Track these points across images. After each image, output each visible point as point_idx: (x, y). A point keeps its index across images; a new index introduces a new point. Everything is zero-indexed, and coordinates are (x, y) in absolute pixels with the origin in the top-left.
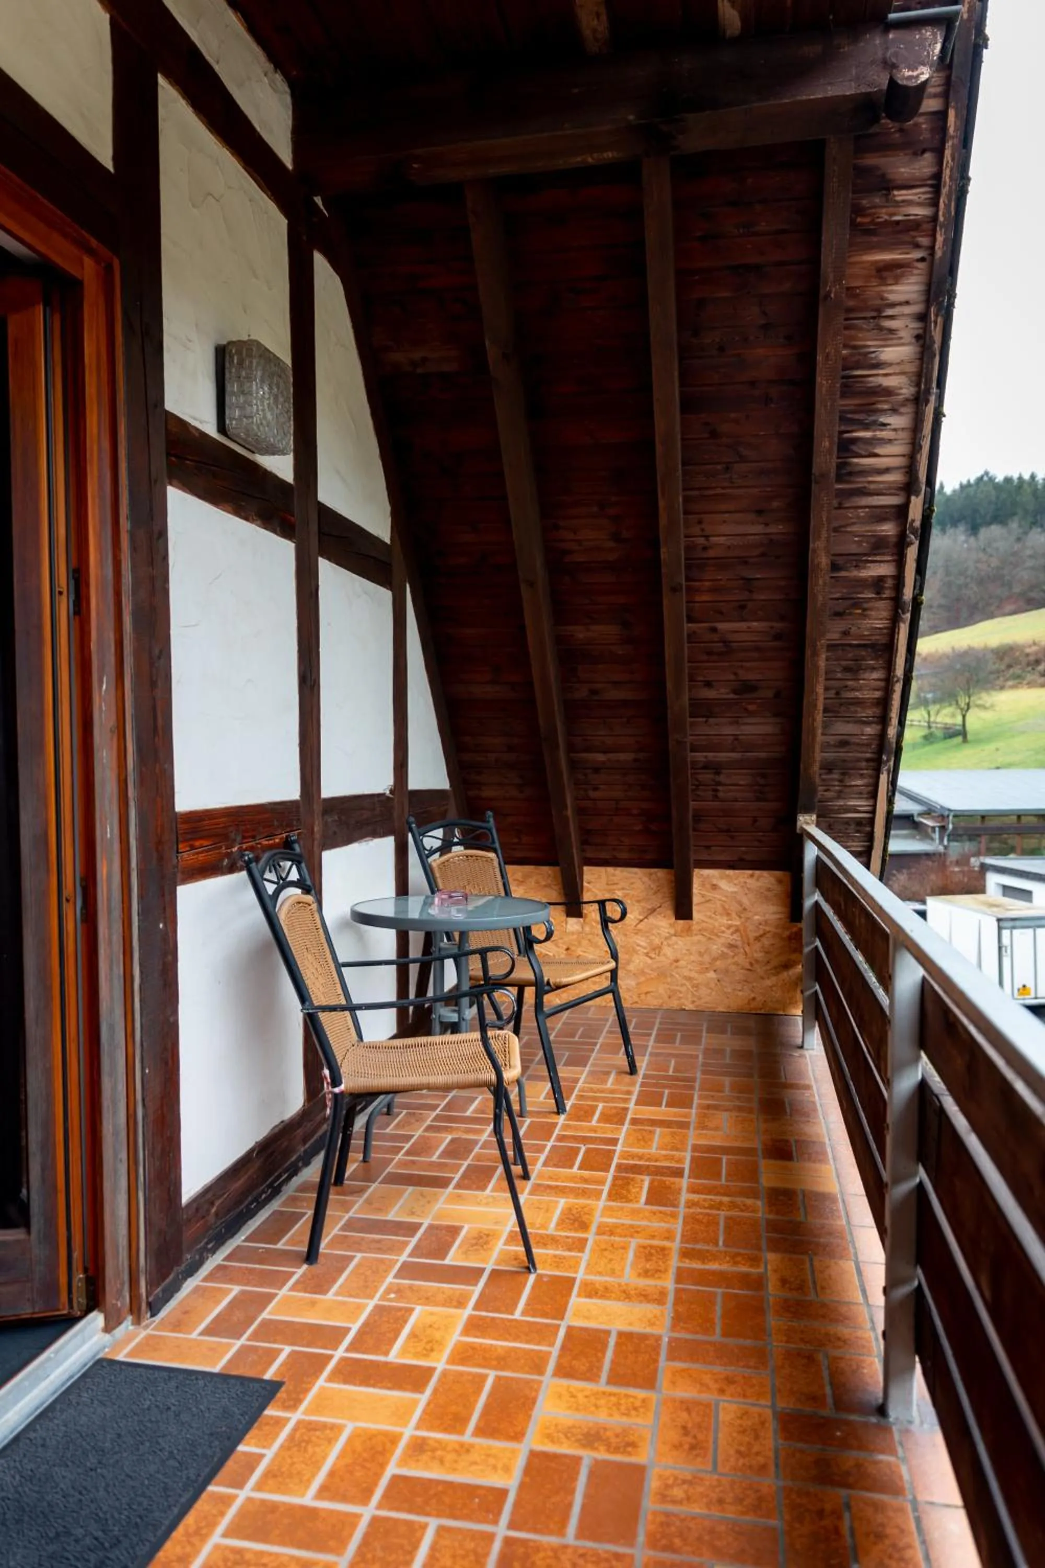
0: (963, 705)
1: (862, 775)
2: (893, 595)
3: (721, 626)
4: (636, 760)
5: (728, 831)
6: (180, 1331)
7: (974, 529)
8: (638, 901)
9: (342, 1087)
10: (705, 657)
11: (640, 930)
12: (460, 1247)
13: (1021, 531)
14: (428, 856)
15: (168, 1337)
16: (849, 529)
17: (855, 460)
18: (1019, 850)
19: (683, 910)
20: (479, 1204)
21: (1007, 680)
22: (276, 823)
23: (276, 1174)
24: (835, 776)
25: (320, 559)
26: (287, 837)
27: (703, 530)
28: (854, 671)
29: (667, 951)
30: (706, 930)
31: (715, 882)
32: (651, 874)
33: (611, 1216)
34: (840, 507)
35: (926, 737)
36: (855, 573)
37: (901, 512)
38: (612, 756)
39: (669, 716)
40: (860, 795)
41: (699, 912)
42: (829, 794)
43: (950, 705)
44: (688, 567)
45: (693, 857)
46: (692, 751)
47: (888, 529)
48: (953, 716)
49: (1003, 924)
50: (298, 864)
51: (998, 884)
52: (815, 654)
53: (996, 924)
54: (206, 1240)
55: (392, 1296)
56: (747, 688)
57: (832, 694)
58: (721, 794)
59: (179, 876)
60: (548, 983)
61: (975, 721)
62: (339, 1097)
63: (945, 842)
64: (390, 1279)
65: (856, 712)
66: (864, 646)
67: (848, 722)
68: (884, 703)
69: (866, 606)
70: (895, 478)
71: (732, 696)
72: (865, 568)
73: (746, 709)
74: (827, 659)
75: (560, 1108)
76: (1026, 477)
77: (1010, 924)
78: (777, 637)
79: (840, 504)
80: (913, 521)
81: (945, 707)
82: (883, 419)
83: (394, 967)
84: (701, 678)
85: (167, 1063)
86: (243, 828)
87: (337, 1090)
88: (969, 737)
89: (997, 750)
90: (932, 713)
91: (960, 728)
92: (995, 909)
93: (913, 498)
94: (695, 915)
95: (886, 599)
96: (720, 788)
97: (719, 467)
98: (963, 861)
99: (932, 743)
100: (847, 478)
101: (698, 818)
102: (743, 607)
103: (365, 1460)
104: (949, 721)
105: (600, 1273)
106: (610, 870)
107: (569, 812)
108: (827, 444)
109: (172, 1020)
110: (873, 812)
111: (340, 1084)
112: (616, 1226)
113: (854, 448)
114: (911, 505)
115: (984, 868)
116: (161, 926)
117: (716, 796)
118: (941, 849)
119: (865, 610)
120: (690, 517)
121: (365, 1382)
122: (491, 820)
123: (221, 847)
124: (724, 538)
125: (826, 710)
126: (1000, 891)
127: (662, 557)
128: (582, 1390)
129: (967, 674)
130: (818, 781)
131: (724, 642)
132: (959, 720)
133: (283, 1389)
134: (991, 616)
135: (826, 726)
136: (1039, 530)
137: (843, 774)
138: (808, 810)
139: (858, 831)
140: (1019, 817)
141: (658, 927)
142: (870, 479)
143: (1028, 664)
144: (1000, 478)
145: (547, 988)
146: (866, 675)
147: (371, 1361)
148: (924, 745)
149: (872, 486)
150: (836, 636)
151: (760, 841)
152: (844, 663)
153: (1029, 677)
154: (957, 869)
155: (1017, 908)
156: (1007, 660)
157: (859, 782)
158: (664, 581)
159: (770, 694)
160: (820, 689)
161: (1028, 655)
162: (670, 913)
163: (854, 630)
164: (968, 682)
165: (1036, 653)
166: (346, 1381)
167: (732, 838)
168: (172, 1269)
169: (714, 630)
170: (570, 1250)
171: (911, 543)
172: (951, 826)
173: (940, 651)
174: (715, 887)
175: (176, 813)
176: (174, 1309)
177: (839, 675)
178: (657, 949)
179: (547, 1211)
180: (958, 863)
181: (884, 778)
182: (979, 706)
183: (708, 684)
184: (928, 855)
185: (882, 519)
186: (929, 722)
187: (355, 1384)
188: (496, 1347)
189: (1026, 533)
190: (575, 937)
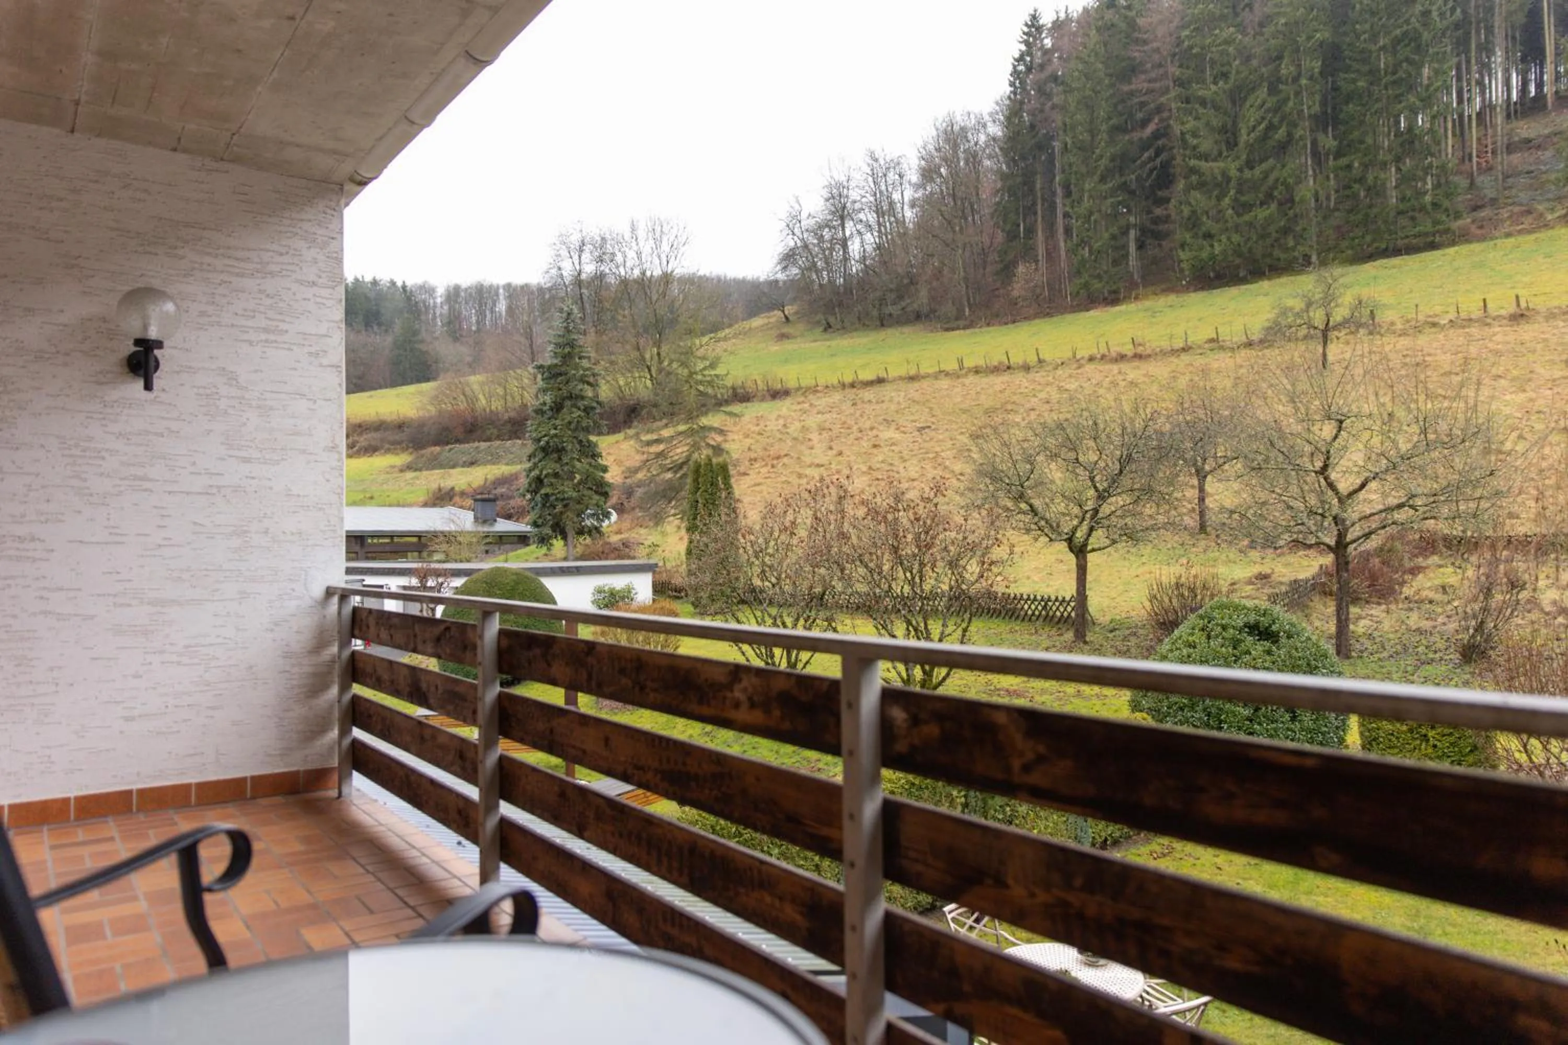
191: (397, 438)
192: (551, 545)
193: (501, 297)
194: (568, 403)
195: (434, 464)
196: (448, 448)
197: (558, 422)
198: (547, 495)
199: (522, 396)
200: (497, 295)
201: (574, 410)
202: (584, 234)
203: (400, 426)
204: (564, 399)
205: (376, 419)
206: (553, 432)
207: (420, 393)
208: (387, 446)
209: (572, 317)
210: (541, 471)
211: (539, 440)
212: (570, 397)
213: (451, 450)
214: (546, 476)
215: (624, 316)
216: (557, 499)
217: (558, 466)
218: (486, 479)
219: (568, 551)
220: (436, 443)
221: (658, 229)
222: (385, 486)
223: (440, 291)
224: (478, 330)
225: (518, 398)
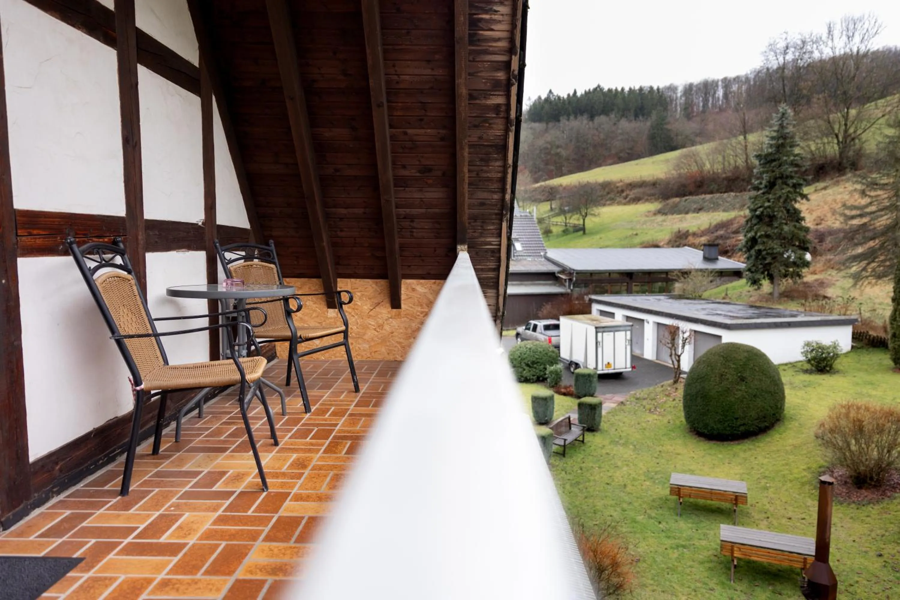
0: (583, 214)
1: (493, 223)
2: (506, 116)
3: (410, 131)
4: (365, 213)
5: (420, 256)
6: (22, 537)
7: (592, 117)
8: (370, 299)
9: (142, 386)
10: (401, 150)
11: (370, 316)
12: (224, 481)
13: (616, 119)
14: (228, 264)
15: (11, 541)
16: (479, 74)
17: (481, 32)
18: (609, 291)
19: (395, 303)
20: (243, 460)
21: (607, 200)
22: (104, 228)
23: (112, 449)
24: (479, 223)
25: (139, 66)
26: (114, 239)
27: (396, 71)
28: (486, 161)
29: (387, 328)
30: (408, 314)
31: (414, 287)
32: (377, 283)
33: (323, 461)
34: (474, 61)
35: (564, 231)
36: (484, 102)
37: (508, 65)
38: (350, 210)
39: (381, 185)
40: (492, 235)
41: (405, 304)
42: (476, 234)
43: (577, 214)
44: (388, 93)
45: (400, 272)
46: (397, 207)
47: (501, 75)
48: (578, 220)
49: (598, 330)
50: (122, 255)
51: (598, 310)
52: (462, 148)
53: (594, 330)
54: (51, 486)
55: (172, 509)
56: (426, 170)
57: (474, 174)
58: (415, 234)
59: (19, 251)
60: (300, 337)
61: (590, 222)
62: (141, 393)
63: (572, 288)
64: (174, 500)
65: (488, 185)
66: (491, 146)
67: (484, 191)
68: (503, 180)
69: (491, 121)
70: (503, 44)
71: (418, 174)
72: (489, 99)
73: (426, 183)
74: (469, 153)
75: (307, 409)
76: (619, 89)
77: (601, 330)
78: (442, 139)
79: (474, 59)
80: (514, 71)
81: (574, 215)
82: (495, 8)
83: (207, 332)
84: (400, 163)
85: (12, 372)
86: (76, 227)
87: (138, 388)
88: (587, 231)
89: (601, 238)
90: (568, 218)
91: (582, 226)
92: (595, 322)
93: (513, 57)
94: (403, 306)
95: (502, 118)
96: (414, 230)
97: (403, 31)
98: (581, 297)
99: (567, 234)
100: (478, 43)
101: (402, 247)
102: (421, 120)
103: (128, 593)
104: (576, 222)
105: (307, 489)
106: (353, 280)
107: (325, 244)
108: (462, 19)
109: (16, 343)
110: (500, 245)
111: (141, 384)
112: (323, 466)
113: (480, 25)
114: (513, 61)
115: (591, 301)
116: (4, 281)
117: (412, 235)
118: (569, 291)
119: (490, 124)
120: (388, 62)
121: (141, 554)
122: (273, 245)
123: (56, 238)
124: (408, 77)
125: (470, 184)
126: (599, 313)
127: (371, 84)
128: (278, 547)
129: (586, 197)
130: (467, 225)
131: (412, 141)
132: (581, 222)
133: (84, 562)
134: (600, 166)
135: (471, 194)
136: (625, 119)
137: (483, 222)
138: (463, 243)
139: (493, 257)
140: (610, 274)
141: (381, 313)
142: (490, 44)
143: (618, 192)
144: (606, 89)
145: (299, 340)
146: (492, 164)
147: (148, 543)
148: (563, 236)
149: (491, 49)
150: (476, 139)
151: (438, 262)
152: (480, 156)
153: (618, 199)
154: (577, 302)
155: (607, 321)
156: (607, 190)
157: (492, 227)
158: (373, 100)
159: (439, 173)
160: (466, 170)
161: (617, 187)
162: (388, 305)
163: (485, 136)
164: (586, 201)
165: (622, 186)
166: (127, 554)
167: (423, 260)
168: (22, 502)
169: (406, 133)
170: (292, 479)
171: (513, 84)
172: (574, 279)
173: (573, 184)
174: (414, 290)
175: (15, 210)
176: (22, 525)
177: (478, 163)
178: (381, 326)
179: (284, 460)
180: (577, 299)
181: (504, 225)
182: (592, 215)
183: (404, 167)
184: (562, 295)
185: (497, 70)
186: (566, 223)
187: (133, 555)
188: (230, 530)
189: (619, 121)
190: (333, 320)
191: (652, 192)
192: (761, 285)
193: (720, 88)
194: (779, 181)
195: (675, 210)
196: (684, 199)
197: (770, 196)
198: (760, 251)
199: (736, 162)
200: (717, 86)
201: (785, 186)
202: (789, 41)
203: (654, 184)
204: (776, 179)
205: (639, 180)
206: (767, 204)
207: (667, 161)
208: (646, 197)
209: (786, 116)
210: (756, 233)
211: (755, 210)
212: (781, 177)
213: (686, 200)
214: (760, 237)
215: (819, 99)
216: (768, 254)
217: (769, 229)
218: (710, 224)
219: (774, 288)
220: (677, 196)
221: (851, 27)
222: (645, 226)
223: (680, 89)
224: (704, 112)
225: (732, 162)
